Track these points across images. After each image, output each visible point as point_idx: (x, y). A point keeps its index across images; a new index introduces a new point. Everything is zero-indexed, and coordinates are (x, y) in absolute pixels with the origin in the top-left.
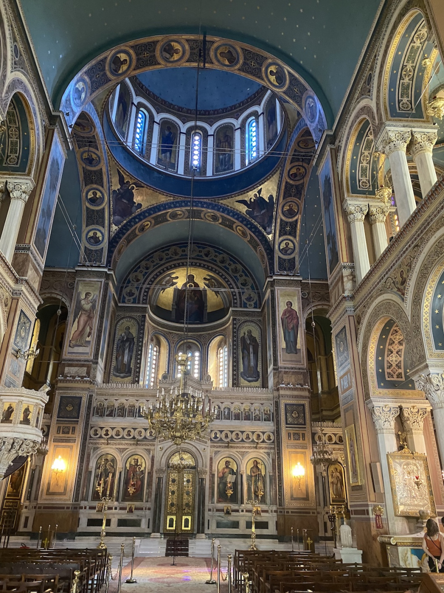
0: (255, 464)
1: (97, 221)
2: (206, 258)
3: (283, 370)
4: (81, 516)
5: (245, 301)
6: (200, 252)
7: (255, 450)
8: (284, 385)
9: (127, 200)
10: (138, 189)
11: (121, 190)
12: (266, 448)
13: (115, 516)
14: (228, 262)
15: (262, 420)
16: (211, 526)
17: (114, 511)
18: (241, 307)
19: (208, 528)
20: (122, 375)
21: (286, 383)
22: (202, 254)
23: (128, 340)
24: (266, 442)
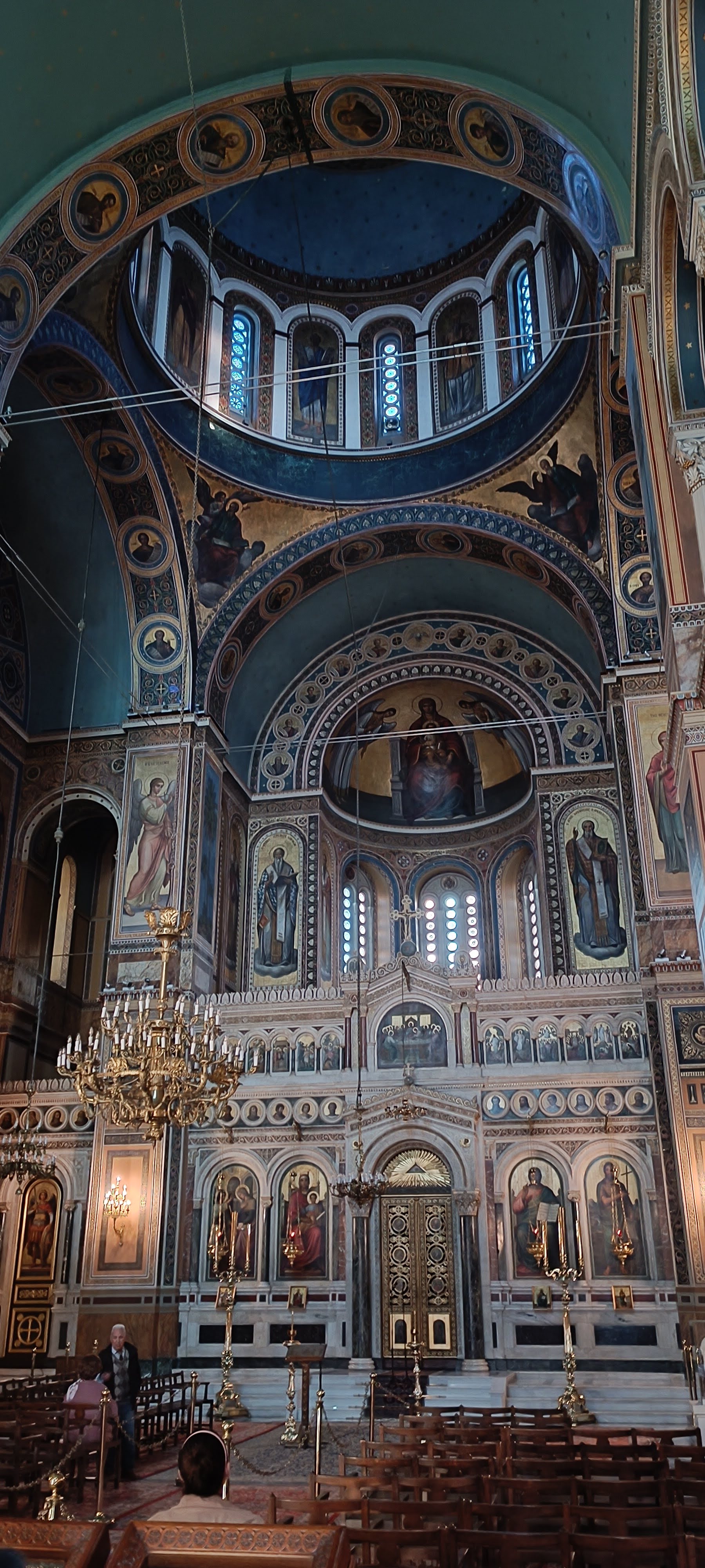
0: (609, 1172)
1: (160, 604)
2: (456, 651)
3: (662, 919)
4: (183, 1318)
5: (570, 746)
6: (440, 635)
7: (604, 1136)
8: (666, 960)
9: (225, 540)
10: (248, 508)
11: (207, 518)
12: (632, 1129)
13: (263, 1316)
14: (516, 649)
15: (618, 1057)
16: (503, 1338)
17: (258, 1304)
18: (559, 763)
19: (495, 1346)
20: (275, 969)
21: (673, 952)
22: (445, 641)
23: (281, 881)
24: (632, 1114)
